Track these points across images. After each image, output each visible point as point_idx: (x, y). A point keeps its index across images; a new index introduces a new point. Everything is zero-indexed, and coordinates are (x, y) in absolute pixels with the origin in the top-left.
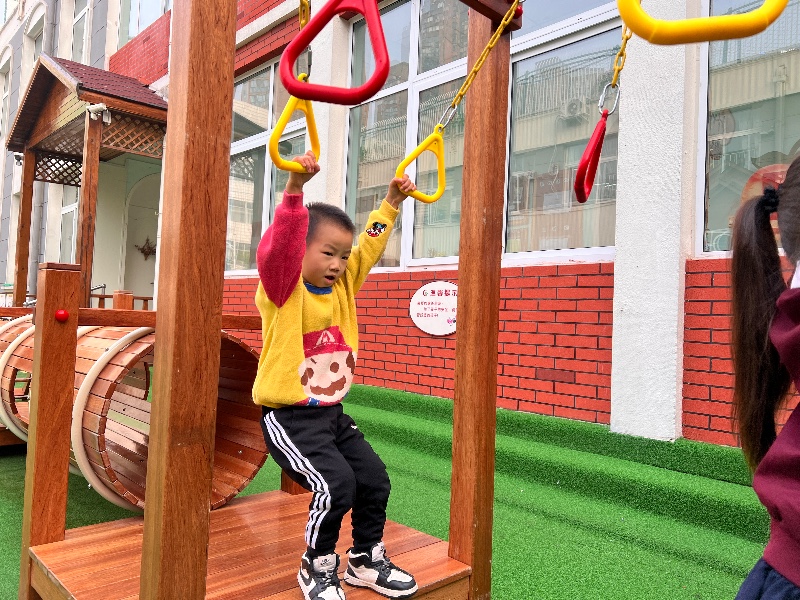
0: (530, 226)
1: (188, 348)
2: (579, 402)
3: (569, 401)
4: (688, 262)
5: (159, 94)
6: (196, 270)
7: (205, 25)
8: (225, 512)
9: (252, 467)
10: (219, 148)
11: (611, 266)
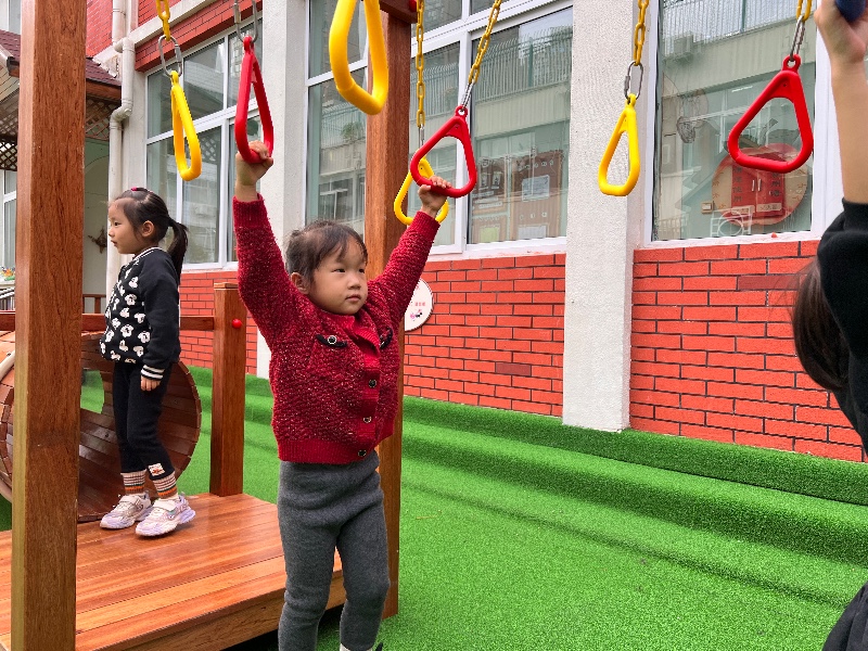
0: (508, 214)
1: (44, 353)
2: (536, 396)
3: (526, 395)
4: (635, 252)
5: (104, 67)
6: (50, 277)
7: (50, 33)
10: (70, 155)
11: (564, 256)
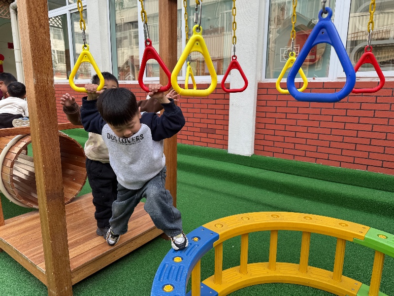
2: (217, 141)
3: (213, 141)
4: (258, 83)
8: (71, 205)
9: (80, 186)
